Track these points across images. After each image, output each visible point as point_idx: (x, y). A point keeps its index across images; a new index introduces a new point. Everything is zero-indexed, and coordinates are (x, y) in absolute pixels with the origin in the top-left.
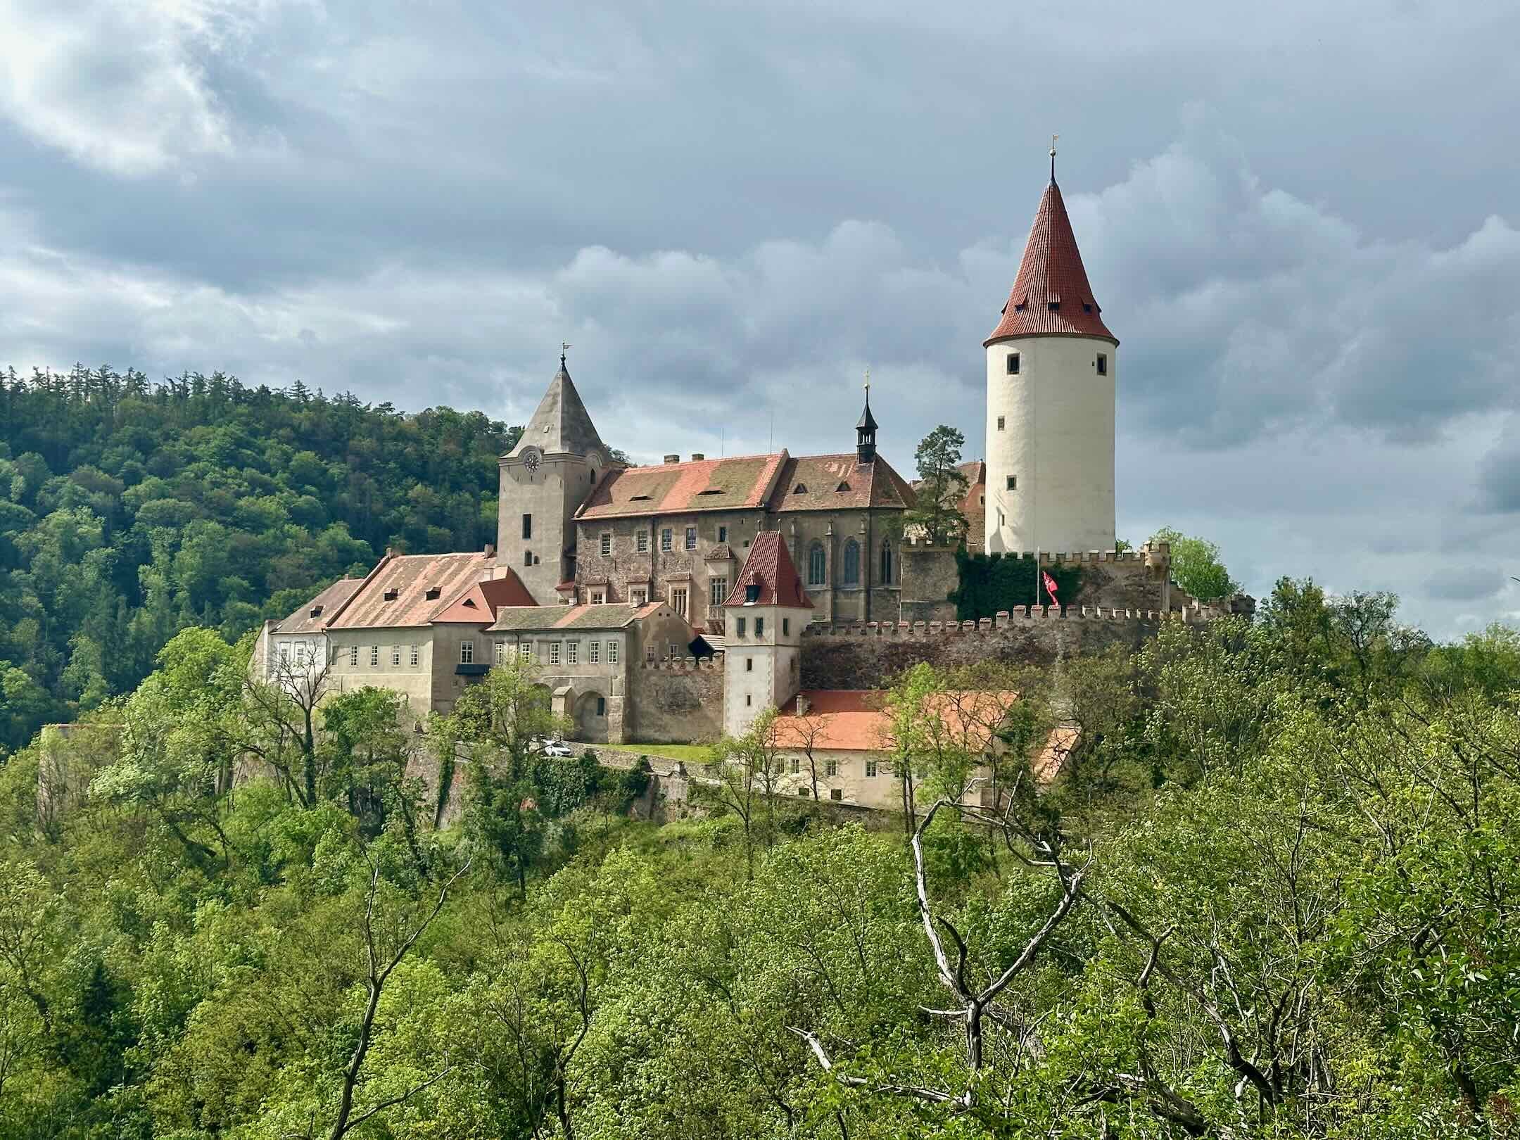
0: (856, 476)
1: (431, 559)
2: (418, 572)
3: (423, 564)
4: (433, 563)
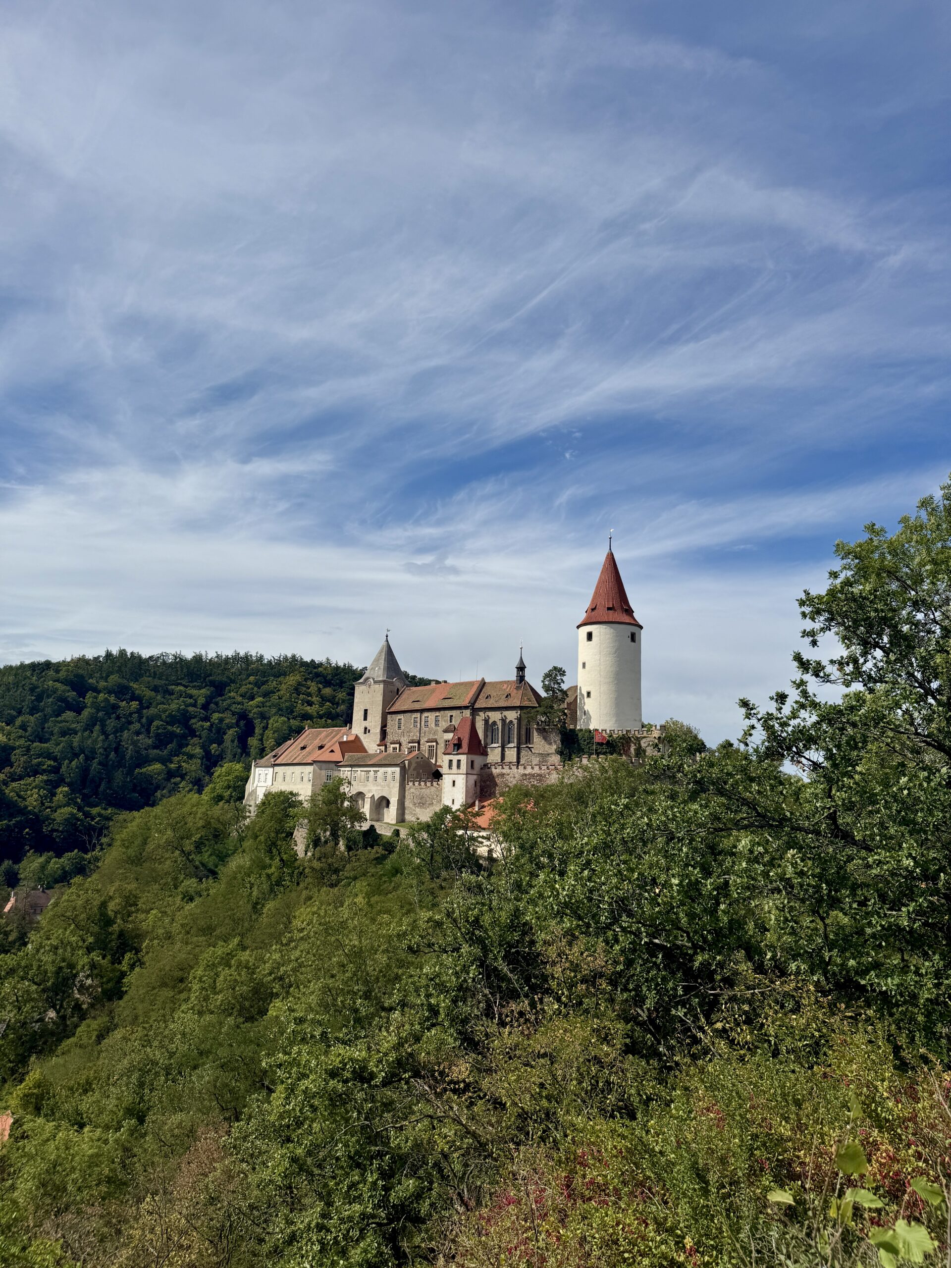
0: (515, 691)
2: (317, 736)
3: (320, 733)
4: (325, 732)
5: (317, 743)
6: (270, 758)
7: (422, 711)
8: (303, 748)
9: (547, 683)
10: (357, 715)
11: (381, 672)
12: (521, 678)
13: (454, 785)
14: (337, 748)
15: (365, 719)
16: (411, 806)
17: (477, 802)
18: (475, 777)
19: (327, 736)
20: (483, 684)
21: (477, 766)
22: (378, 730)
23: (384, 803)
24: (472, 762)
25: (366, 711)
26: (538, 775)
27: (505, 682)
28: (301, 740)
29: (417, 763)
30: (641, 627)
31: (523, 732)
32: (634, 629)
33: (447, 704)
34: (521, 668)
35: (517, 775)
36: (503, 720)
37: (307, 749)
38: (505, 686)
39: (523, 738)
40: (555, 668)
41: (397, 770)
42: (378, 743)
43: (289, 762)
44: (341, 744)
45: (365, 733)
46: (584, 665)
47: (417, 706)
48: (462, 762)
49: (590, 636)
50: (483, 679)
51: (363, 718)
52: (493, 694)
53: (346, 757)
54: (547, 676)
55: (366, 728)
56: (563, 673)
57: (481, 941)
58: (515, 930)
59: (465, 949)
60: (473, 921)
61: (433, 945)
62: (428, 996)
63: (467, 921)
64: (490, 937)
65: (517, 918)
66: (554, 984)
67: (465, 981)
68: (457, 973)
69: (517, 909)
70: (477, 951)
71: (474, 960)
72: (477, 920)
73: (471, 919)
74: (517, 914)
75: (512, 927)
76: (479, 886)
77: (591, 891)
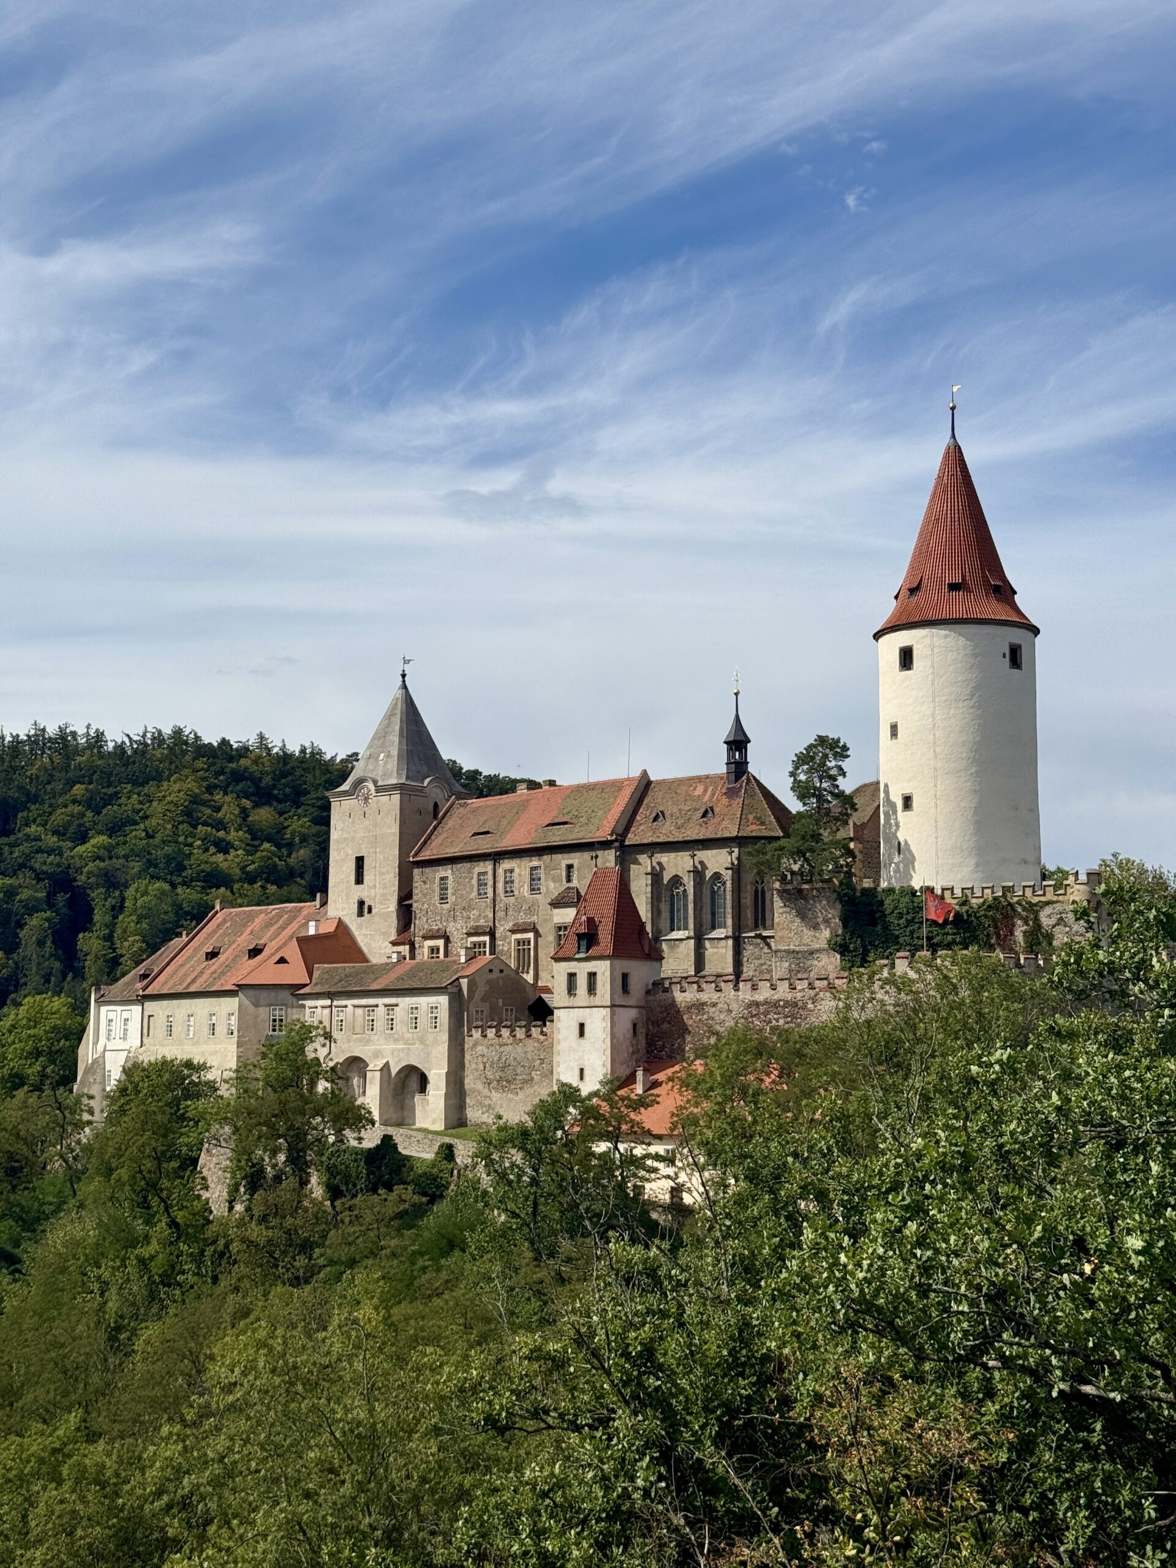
0: (725, 800)
1: (261, 912)
2: (245, 926)
3: (251, 917)
4: (262, 914)
5: (245, 941)
6: (131, 983)
7: (496, 857)
8: (212, 955)
9: (802, 777)
10: (340, 871)
11: (393, 765)
12: (739, 769)
13: (582, 1034)
14: (293, 952)
15: (359, 880)
16: (479, 1086)
17: (640, 1075)
18: (632, 1013)
19: (269, 925)
20: (645, 786)
21: (637, 985)
22: (392, 906)
23: (414, 1083)
24: (625, 977)
25: (360, 861)
26: (787, 1003)
27: (699, 779)
28: (207, 936)
29: (489, 982)
30: (1036, 631)
31: (748, 900)
32: (1016, 636)
33: (557, 837)
34: (738, 743)
35: (734, 1006)
36: (698, 873)
37: (222, 958)
38: (700, 790)
39: (749, 914)
40: (822, 740)
41: (443, 1000)
42: (393, 937)
43: (180, 989)
44: (304, 942)
45: (360, 914)
46: (894, 730)
47: (484, 845)
48: (599, 977)
49: (906, 658)
50: (645, 772)
51: (353, 878)
52: (670, 809)
53: (316, 974)
54: (802, 759)
55: (361, 903)
56: (839, 750)
57: (659, 1402)
58: (742, 1375)
59: (623, 1420)
60: (640, 1355)
61: (546, 1412)
62: (538, 1534)
63: (626, 1355)
64: (682, 1391)
65: (746, 1344)
66: (842, 1499)
67: (626, 1495)
68: (605, 1478)
69: (745, 1324)
70: (652, 1424)
71: (647, 1446)
72: (649, 1351)
73: (635, 1350)
74: (745, 1334)
75: (735, 1367)
76: (652, 1272)
77: (926, 1269)
